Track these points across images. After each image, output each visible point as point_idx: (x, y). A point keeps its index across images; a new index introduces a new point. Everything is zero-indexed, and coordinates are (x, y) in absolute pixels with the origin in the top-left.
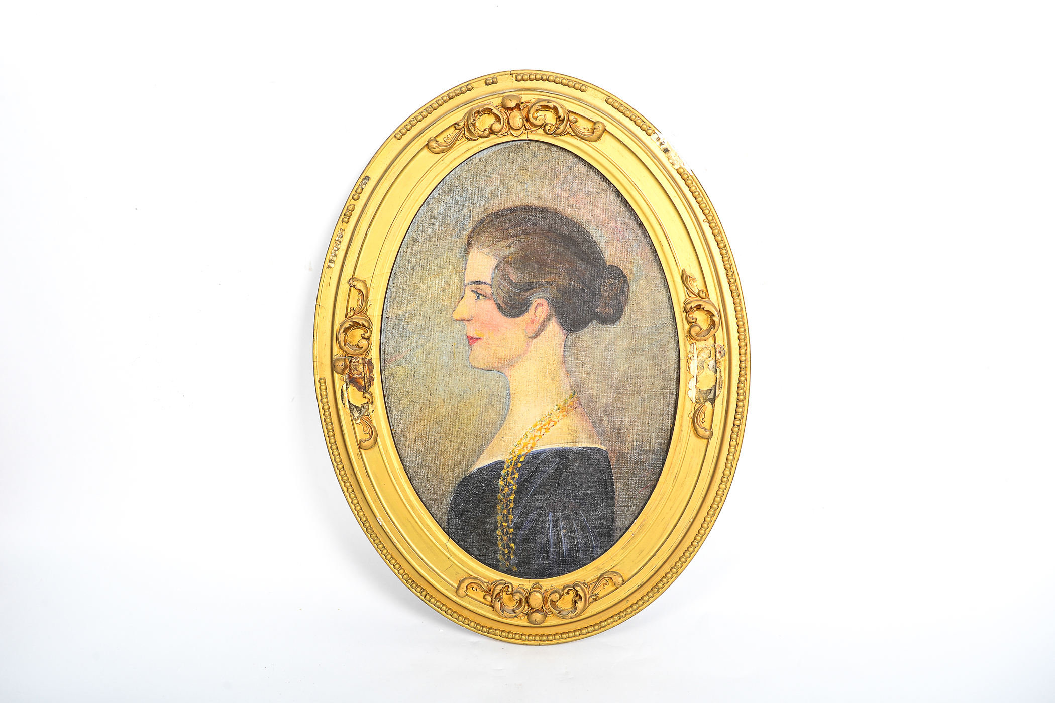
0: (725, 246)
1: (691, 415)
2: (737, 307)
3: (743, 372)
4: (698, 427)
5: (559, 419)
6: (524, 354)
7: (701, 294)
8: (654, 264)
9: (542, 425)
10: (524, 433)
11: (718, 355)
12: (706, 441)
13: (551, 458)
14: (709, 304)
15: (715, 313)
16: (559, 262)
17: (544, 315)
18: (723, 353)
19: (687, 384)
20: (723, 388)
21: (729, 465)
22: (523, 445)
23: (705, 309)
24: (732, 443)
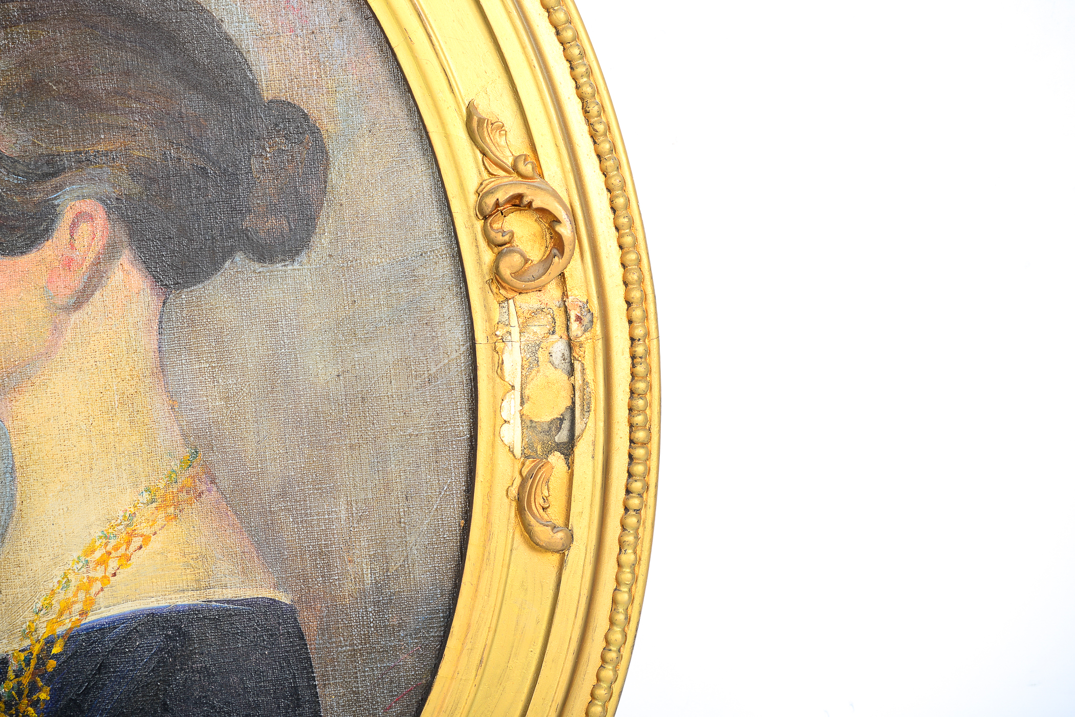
0: (576, 37)
1: (514, 491)
2: (617, 197)
3: (640, 369)
4: (533, 521)
5: (156, 528)
6: (48, 355)
7: (522, 167)
8: (392, 93)
9: (109, 548)
10: (58, 573)
11: (575, 326)
12: (556, 558)
13: (140, 637)
14: (543, 193)
15: (562, 215)
16: (130, 96)
17: (98, 245)
18: (586, 320)
19: (496, 410)
20: (592, 413)
21: (620, 617)
22: (57, 607)
23: (535, 205)
24: (624, 558)
